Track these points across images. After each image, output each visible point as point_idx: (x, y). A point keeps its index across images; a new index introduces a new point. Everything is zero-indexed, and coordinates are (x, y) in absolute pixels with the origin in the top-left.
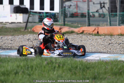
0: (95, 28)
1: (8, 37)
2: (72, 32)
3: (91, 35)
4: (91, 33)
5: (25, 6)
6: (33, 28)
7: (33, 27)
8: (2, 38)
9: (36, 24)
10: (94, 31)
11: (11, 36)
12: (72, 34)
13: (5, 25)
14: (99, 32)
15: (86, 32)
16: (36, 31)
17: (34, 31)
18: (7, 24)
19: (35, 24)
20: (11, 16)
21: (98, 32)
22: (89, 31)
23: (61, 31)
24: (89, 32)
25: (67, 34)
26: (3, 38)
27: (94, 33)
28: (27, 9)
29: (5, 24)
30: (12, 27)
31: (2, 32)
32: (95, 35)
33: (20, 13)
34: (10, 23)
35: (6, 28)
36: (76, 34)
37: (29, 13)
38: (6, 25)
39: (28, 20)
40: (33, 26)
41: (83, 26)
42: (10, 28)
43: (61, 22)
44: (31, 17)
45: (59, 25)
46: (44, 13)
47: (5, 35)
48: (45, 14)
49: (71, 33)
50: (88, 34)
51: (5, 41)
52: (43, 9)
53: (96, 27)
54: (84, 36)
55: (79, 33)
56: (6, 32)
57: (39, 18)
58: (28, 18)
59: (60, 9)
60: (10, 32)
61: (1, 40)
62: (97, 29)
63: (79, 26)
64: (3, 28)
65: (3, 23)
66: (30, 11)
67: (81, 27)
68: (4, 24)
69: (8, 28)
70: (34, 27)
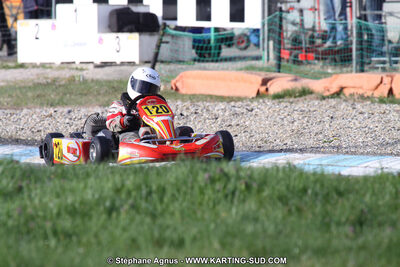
0: (382, 79)
1: (90, 109)
2: (305, 93)
3: (369, 103)
4: (369, 94)
5: (148, 6)
6: (173, 81)
7: (173, 78)
8: (69, 112)
9: (184, 67)
10: (377, 88)
11: (100, 106)
12: (303, 98)
13: (80, 73)
14: (395, 91)
15: (352, 91)
16: (183, 91)
17: (177, 89)
18: (87, 69)
19: (180, 66)
20: (101, 41)
21: (391, 91)
22: (361, 88)
23: (267, 90)
24: (361, 92)
25: (286, 99)
26: (72, 114)
27: (377, 94)
28: (153, 17)
29: (82, 70)
30: (105, 78)
31: (71, 94)
32: (382, 101)
33: (131, 31)
34: (97, 66)
35: (85, 81)
36: (317, 98)
37: (161, 32)
38: (84, 72)
39: (157, 54)
40: (173, 75)
41: (342, 73)
42: (97, 82)
43: (268, 60)
44: (167, 42)
45: (261, 69)
46: (212, 30)
47: (80, 104)
48: (212, 35)
49: (300, 96)
50: (356, 97)
51: (79, 122)
52: (208, 18)
53: (384, 75)
54: (344, 104)
55: (327, 94)
56: (86, 95)
57: (194, 47)
58: (158, 47)
59: (263, 17)
60: (99, 94)
61: (67, 121)
62: (387, 80)
63: (330, 71)
64: (74, 80)
65: (74, 66)
66: (165, 25)
67: (334, 76)
68: (77, 69)
69: (92, 80)
70: (178, 78)
